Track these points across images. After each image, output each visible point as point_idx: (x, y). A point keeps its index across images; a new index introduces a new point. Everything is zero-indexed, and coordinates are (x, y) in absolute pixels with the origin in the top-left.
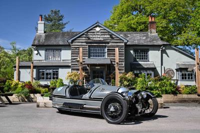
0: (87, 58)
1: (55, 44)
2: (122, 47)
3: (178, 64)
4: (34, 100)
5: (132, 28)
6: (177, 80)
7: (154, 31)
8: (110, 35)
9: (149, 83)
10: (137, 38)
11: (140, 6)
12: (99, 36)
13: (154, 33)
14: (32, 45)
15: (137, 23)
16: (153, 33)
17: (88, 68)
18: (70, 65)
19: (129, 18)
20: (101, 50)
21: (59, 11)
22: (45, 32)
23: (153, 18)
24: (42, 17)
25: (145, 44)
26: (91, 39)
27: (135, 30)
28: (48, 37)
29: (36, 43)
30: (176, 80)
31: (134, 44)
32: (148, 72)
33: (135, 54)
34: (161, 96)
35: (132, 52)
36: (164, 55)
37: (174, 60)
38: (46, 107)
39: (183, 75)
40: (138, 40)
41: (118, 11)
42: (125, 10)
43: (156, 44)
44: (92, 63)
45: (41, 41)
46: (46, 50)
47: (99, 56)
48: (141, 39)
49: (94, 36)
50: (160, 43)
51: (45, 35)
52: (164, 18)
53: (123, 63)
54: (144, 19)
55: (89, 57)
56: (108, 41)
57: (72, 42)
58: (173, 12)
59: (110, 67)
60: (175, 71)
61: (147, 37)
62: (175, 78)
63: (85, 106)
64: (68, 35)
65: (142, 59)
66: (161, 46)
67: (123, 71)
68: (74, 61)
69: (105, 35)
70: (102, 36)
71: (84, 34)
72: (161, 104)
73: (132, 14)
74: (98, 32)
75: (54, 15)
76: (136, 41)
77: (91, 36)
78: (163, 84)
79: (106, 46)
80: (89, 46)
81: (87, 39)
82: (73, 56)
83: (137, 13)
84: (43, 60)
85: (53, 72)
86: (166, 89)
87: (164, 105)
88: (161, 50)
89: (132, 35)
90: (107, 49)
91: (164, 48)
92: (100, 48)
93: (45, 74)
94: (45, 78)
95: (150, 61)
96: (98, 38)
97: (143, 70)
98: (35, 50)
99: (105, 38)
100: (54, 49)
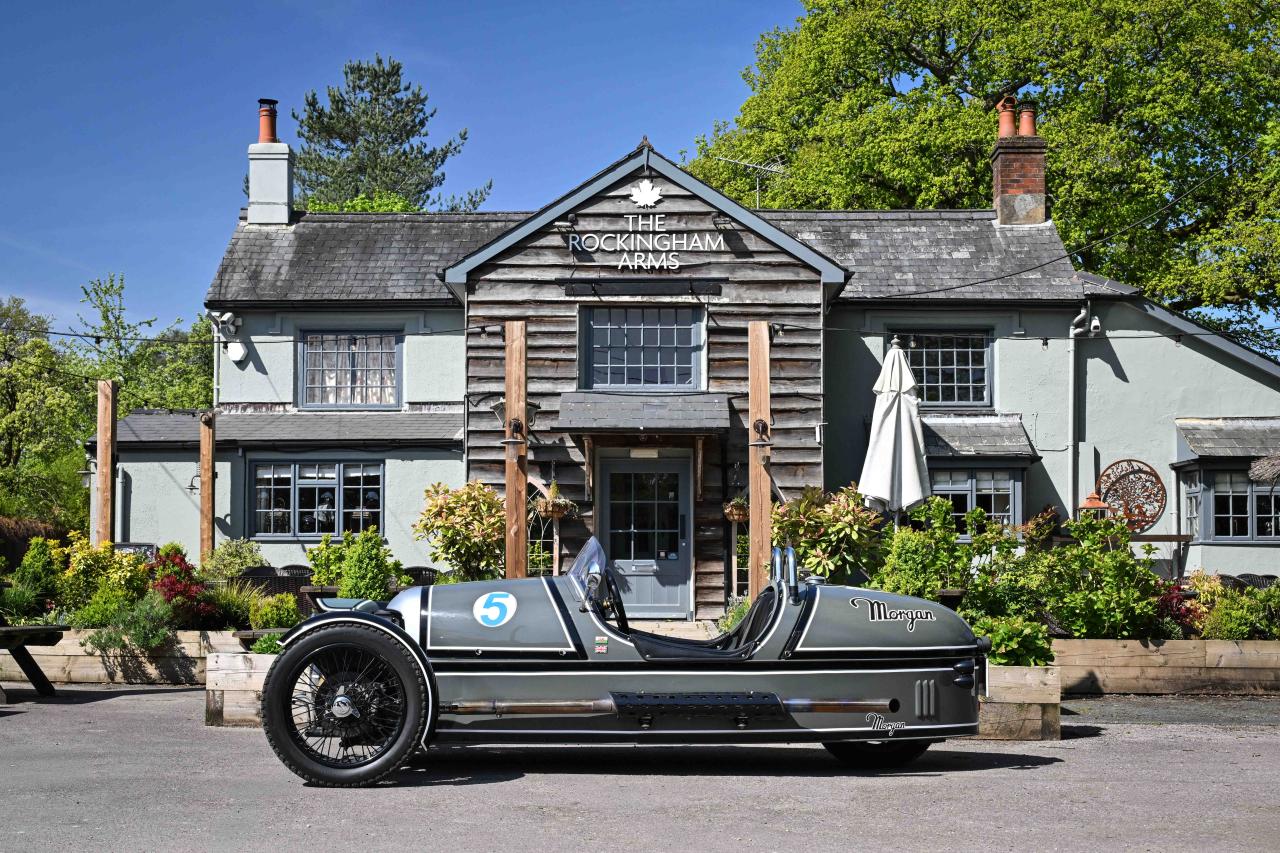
0: (572, 387)
1: (360, 293)
2: (806, 312)
3: (1187, 433)
5: (884, 184)
6: (1184, 541)
7: (1029, 203)
8: (731, 237)
9: (976, 561)
10: (915, 257)
11: (942, 31)
13: (1029, 218)
14: (211, 305)
15: (923, 150)
16: (1023, 221)
17: (576, 456)
18: (459, 435)
19: (863, 122)
20: (666, 336)
21: (396, 70)
22: (295, 217)
23: (1025, 117)
24: (273, 115)
25: (969, 293)
26: (600, 260)
27: (904, 198)
28: (312, 248)
29: (237, 287)
30: (1178, 538)
31: (894, 291)
32: (988, 486)
34: (1046, 657)
35: (875, 346)
36: (1096, 366)
39: (1221, 503)
40: (918, 267)
41: (795, 70)
42: (837, 59)
43: (1038, 294)
44: (607, 421)
45: (268, 274)
46: (303, 335)
47: (651, 378)
48: (937, 260)
49: (620, 244)
50: (1072, 284)
51: (298, 236)
52: (1107, 114)
53: (817, 424)
54: (968, 122)
56: (715, 274)
57: (474, 279)
58: (1165, 75)
59: (726, 452)
60: (1169, 479)
62: (1166, 525)
64: (449, 236)
65: (948, 394)
66: (1071, 307)
67: (813, 475)
68: (483, 407)
69: (690, 232)
70: (674, 242)
71: (550, 224)
72: (1044, 707)
73: (890, 92)
74: (646, 216)
75: (367, 95)
76: (910, 276)
77: (599, 242)
78: (1076, 566)
79: (699, 307)
80: (586, 308)
81: (571, 260)
82: (480, 379)
83: (926, 85)
84: (284, 404)
85: (348, 481)
86: (1090, 603)
87: (1065, 712)
88: (1073, 332)
89: (881, 235)
90: (703, 325)
91: (1096, 322)
92: (659, 321)
93: (294, 498)
94: (294, 522)
95: (997, 407)
96: (646, 251)
97: (952, 471)
98: (231, 336)
99: (695, 252)
100: (352, 331)
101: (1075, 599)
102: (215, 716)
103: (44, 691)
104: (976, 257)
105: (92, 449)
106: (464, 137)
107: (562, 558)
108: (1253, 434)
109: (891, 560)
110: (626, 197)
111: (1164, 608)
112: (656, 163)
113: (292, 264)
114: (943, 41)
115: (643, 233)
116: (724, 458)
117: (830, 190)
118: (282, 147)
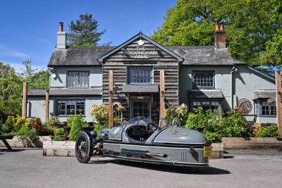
0: (125, 84)
1: (80, 63)
2: (174, 67)
3: (256, 93)
5: (192, 40)
7: (222, 44)
8: (159, 52)
10: (198, 56)
11: (205, 8)
13: (222, 48)
14: (49, 66)
15: (201, 33)
17: (126, 98)
18: (101, 94)
19: (189, 27)
20: (145, 73)
21: (91, 16)
22: (67, 47)
23: (221, 27)
24: (62, 26)
25: (210, 63)
26: (131, 57)
28: (70, 54)
29: (54, 62)
30: (254, 115)
31: (194, 63)
32: (213, 104)
33: (195, 77)
34: (220, 141)
35: (190, 75)
36: (237, 80)
37: (251, 86)
38: (55, 155)
39: (263, 108)
40: (199, 58)
41: (173, 17)
42: (183, 14)
43: (224, 64)
44: (133, 91)
45: (61, 59)
46: (68, 74)
47: (142, 81)
48: (203, 57)
49: (135, 53)
50: (231, 61)
51: (68, 51)
52: (240, 26)
53: (177, 91)
56: (155, 59)
57: (105, 61)
60: (252, 103)
61: (212, 53)
62: (252, 113)
64: (100, 51)
65: (205, 85)
66: (231, 66)
67: (176, 102)
68: (106, 88)
69: (150, 51)
70: (147, 53)
71: (121, 49)
72: (220, 152)
73: (194, 21)
74: (141, 47)
76: (197, 60)
77: (131, 53)
79: (152, 66)
80: (128, 67)
81: (125, 57)
82: (106, 82)
83: (202, 19)
84: (64, 87)
85: (77, 103)
86: (232, 130)
87: (225, 152)
88: (231, 72)
89: (191, 51)
90: (153, 71)
91: (236, 69)
92: (143, 70)
93: (66, 107)
94: (66, 112)
95: (216, 88)
96: (141, 55)
97: (206, 101)
98: (53, 73)
99: (151, 55)
100: (79, 72)
101: (229, 129)
102: (45, 154)
103: (9, 149)
104: (211, 56)
105: (22, 97)
106: (105, 31)
107: (123, 120)
108: (270, 93)
111: (248, 130)
112: (143, 36)
113: (66, 57)
114: (205, 10)
115: (140, 51)
116: (157, 98)
117: (181, 41)
118: (64, 32)
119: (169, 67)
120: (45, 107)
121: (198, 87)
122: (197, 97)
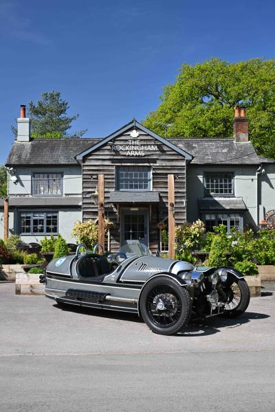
0: (114, 190)
1: (51, 162)
2: (181, 168)
4: (10, 277)
5: (200, 128)
7: (244, 136)
8: (159, 146)
9: (234, 243)
10: (212, 151)
11: (217, 85)
12: (136, 148)
13: (244, 140)
14: (7, 165)
15: (211, 120)
16: (242, 141)
17: (115, 210)
18: (80, 204)
20: (141, 176)
21: (58, 95)
22: (31, 139)
23: (242, 111)
24: (24, 110)
25: (227, 162)
26: (121, 153)
28: (36, 149)
29: (14, 160)
31: (206, 162)
32: (233, 217)
33: (208, 181)
34: (257, 273)
35: (201, 178)
36: (264, 184)
38: (33, 293)
40: (212, 154)
41: (174, 96)
42: (186, 93)
43: (247, 163)
44: (124, 200)
45: (23, 156)
46: (33, 175)
47: (136, 187)
48: (218, 153)
49: (127, 148)
50: (256, 160)
51: (32, 145)
52: (264, 109)
53: (184, 201)
54: (224, 111)
55: (117, 189)
56: (155, 157)
57: (85, 159)
59: (159, 209)
63: (108, 297)
64: (77, 145)
65: (222, 191)
66: (257, 166)
67: (183, 215)
68: (88, 196)
69: (147, 145)
70: (143, 148)
71: (107, 143)
72: (256, 287)
73: (202, 102)
74: (134, 140)
75: (48, 102)
76: (210, 157)
77: (121, 148)
78: (262, 244)
79: (150, 166)
81: (113, 153)
82: (86, 188)
83: (212, 100)
84: (28, 194)
85: (48, 217)
86: (266, 255)
87: (262, 288)
88: (257, 173)
89: (201, 145)
90: (151, 172)
91: (263, 170)
92: (138, 171)
93: (32, 223)
94: (32, 229)
95: (235, 195)
96: (135, 151)
97: (223, 213)
98: (12, 175)
99: (149, 151)
100: (48, 173)
101: (262, 254)
102: (18, 292)
104: (229, 152)
106: (78, 115)
107: (110, 240)
109: (213, 245)
110: (129, 135)
112: (137, 125)
113: (31, 154)
114: (217, 88)
115: (134, 145)
116: (157, 210)
117: (184, 130)
118: (27, 119)
119: (173, 168)
120: (3, 222)
121: (212, 194)
122: (211, 208)
